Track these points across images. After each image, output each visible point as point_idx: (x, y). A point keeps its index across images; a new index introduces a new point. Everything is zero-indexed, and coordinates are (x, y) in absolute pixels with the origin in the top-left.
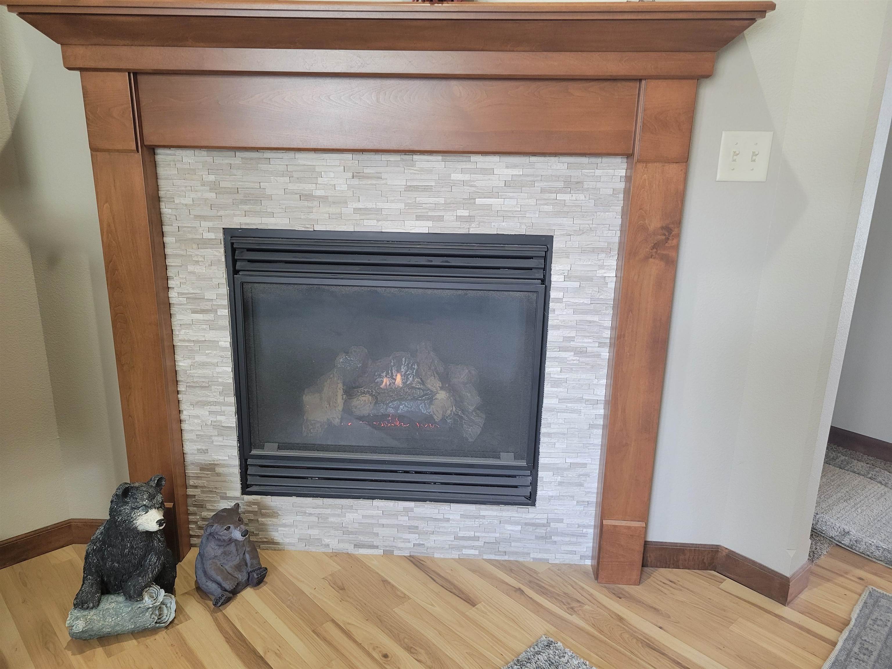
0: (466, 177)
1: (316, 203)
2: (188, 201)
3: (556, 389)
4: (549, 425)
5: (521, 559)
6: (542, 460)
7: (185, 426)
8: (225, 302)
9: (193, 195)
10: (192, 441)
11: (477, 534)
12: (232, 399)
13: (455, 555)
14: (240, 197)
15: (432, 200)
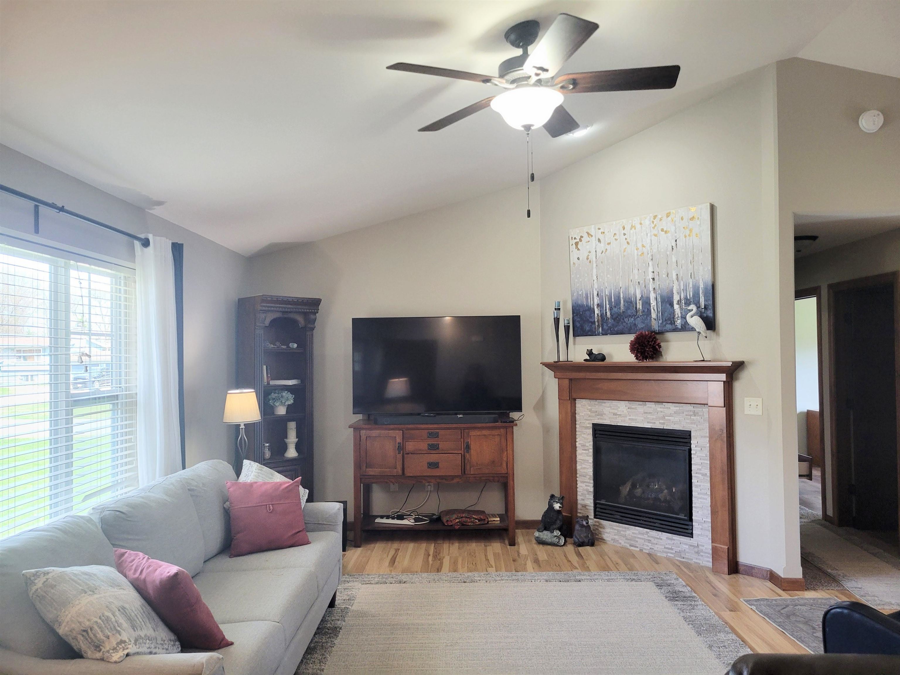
0: (662, 410)
1: (618, 416)
2: (583, 414)
3: (696, 489)
4: (695, 503)
5: (690, 562)
6: (694, 518)
8: (591, 447)
9: (585, 413)
11: (673, 548)
12: (592, 481)
13: (664, 555)
14: (597, 414)
15: (652, 417)
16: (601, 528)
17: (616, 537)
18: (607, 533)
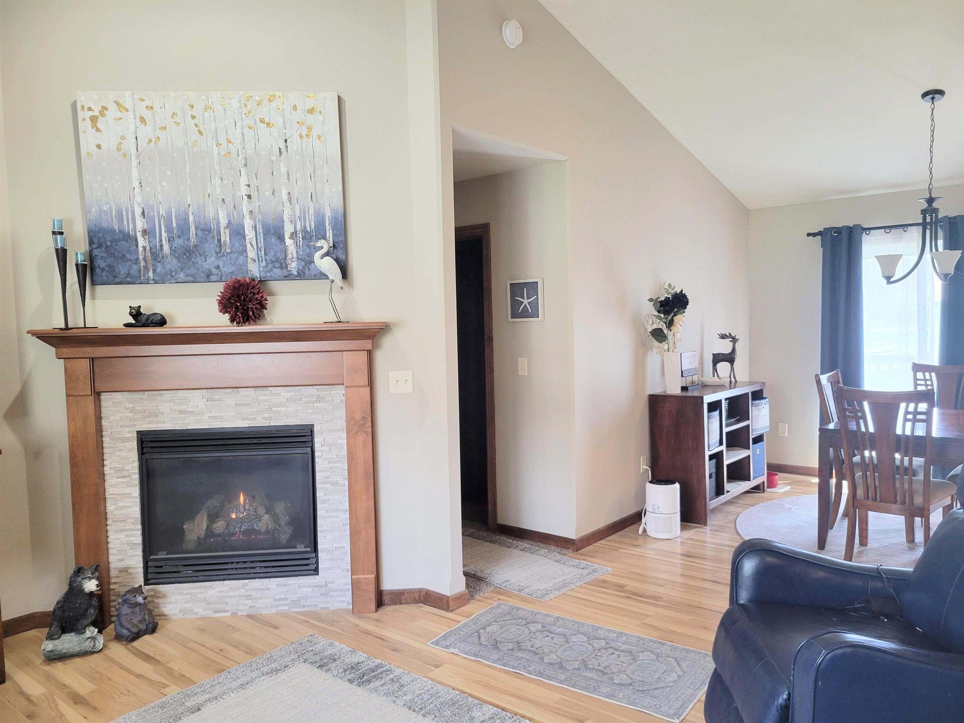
0: (267, 398)
1: (188, 415)
2: (118, 418)
3: (323, 505)
4: (322, 526)
5: (313, 609)
6: (320, 547)
7: (110, 546)
8: (137, 471)
9: (120, 415)
10: (114, 554)
11: (287, 596)
12: (139, 527)
13: (274, 611)
14: (147, 414)
15: (249, 410)
16: (157, 597)
17: (189, 606)
18: (170, 603)
